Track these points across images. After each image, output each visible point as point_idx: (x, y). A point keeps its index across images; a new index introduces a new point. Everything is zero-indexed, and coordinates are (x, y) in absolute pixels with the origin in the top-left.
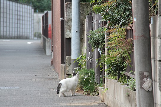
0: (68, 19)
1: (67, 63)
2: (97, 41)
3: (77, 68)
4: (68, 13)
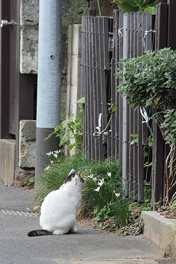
0: (29, 23)
1: (25, 139)
2: (141, 88)
3: (54, 153)
4: (27, 8)
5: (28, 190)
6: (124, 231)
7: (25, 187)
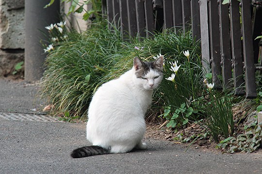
1: (6, 8)
3: (58, 26)
5: (14, 82)
6: (228, 146)
7: (9, 77)
